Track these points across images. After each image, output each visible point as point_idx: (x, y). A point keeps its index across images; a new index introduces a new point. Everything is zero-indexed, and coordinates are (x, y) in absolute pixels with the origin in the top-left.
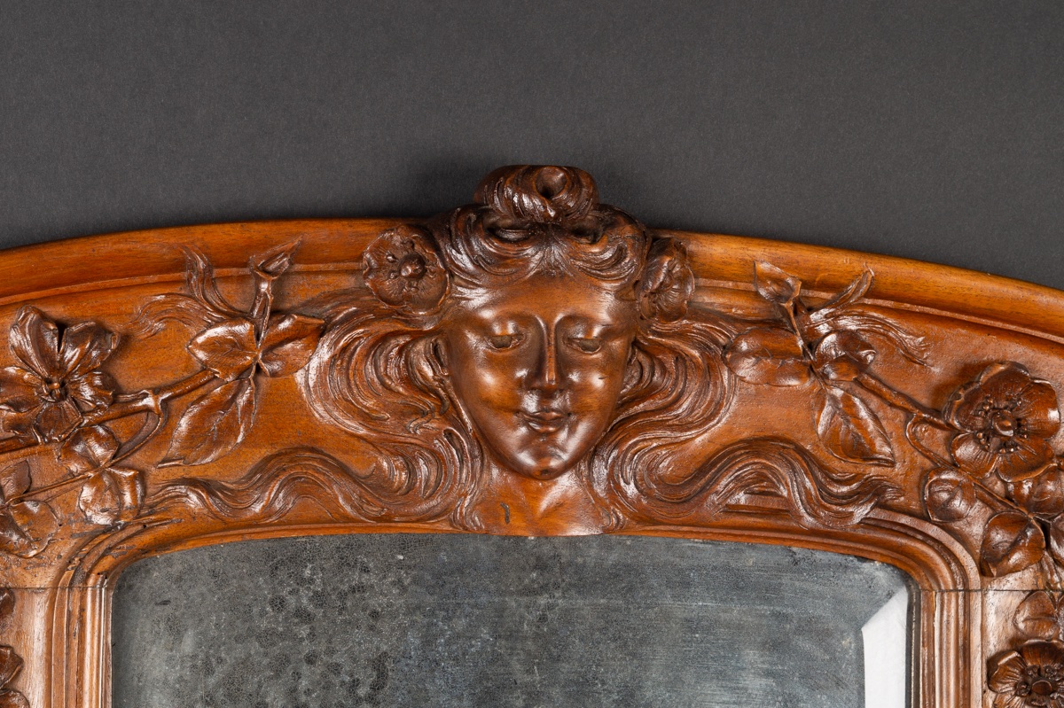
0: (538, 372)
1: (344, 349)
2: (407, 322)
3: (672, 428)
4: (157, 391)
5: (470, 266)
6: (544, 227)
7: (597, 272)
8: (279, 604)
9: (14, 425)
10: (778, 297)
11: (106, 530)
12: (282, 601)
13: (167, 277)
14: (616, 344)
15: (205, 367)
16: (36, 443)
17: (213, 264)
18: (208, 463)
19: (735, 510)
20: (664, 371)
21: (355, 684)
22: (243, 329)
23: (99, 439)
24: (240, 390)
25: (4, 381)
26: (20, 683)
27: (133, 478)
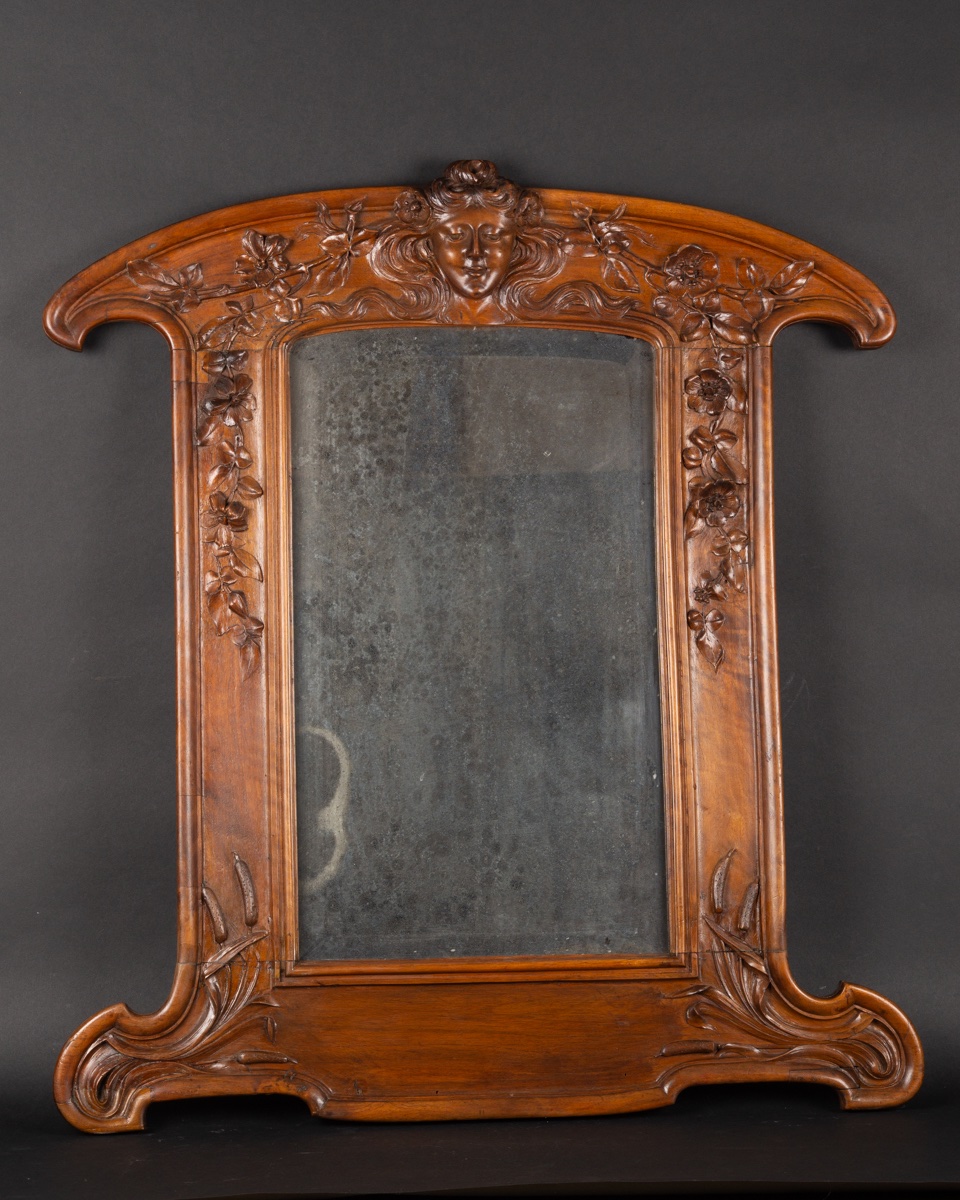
0: (471, 249)
1: (387, 244)
2: (414, 231)
3: (535, 276)
4: (306, 264)
5: (440, 204)
6: (472, 186)
7: (497, 205)
8: (362, 359)
9: (246, 280)
10: (582, 217)
11: (286, 324)
13: (309, 214)
14: (507, 237)
15: (327, 253)
16: (255, 288)
17: (328, 208)
18: (329, 296)
19: (563, 312)
20: (531, 251)
21: (397, 394)
22: (343, 236)
23: (282, 285)
24: (342, 263)
25: (240, 261)
26: (252, 390)
27: (296, 302)
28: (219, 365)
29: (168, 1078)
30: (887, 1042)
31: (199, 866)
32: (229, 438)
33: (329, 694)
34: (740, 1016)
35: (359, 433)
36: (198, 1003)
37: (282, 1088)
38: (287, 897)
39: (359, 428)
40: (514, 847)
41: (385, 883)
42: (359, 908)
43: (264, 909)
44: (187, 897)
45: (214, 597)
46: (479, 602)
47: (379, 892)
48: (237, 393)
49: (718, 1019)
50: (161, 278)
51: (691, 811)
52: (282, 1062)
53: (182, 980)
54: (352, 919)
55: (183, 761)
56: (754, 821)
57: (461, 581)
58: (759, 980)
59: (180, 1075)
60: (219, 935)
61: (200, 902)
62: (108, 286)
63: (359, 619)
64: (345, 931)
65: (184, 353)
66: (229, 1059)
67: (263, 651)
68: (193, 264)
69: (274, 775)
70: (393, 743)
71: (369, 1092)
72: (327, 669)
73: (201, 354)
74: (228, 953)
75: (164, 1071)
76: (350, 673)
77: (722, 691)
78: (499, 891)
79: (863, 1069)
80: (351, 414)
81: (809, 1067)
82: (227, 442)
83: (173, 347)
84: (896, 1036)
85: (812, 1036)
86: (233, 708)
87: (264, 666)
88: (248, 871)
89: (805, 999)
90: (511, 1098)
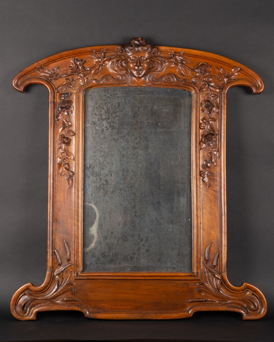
0: (137, 64)
1: (113, 62)
2: (121, 58)
3: (157, 72)
4: (89, 68)
5: (128, 50)
6: (138, 45)
7: (145, 51)
8: (105, 96)
9: (71, 72)
10: (171, 54)
11: (83, 85)
12: (106, 95)
13: (90, 53)
14: (148, 60)
15: (95, 64)
16: (74, 74)
17: (96, 52)
18: (96, 77)
19: (165, 82)
20: (156, 64)
21: (116, 106)
22: (100, 60)
23: (82, 74)
24: (100, 67)
25: (70, 67)
26: (73, 104)
27: (86, 79)
28: (63, 97)
29: (43, 305)
30: (256, 300)
31: (54, 243)
32: (65, 118)
33: (93, 194)
34: (212, 291)
35: (104, 117)
36: (52, 283)
37: (76, 308)
38: (79, 253)
39: (104, 116)
40: (147, 240)
41: (109, 249)
42: (101, 257)
43: (72, 256)
44: (50, 252)
45: (60, 165)
46: (138, 167)
47: (107, 252)
48: (68, 105)
49: (206, 292)
50: (47, 71)
51: (199, 230)
52: (77, 301)
53: (48, 276)
54: (99, 260)
55: (50, 212)
56: (218, 233)
57: (133, 161)
58: (218, 281)
59: (47, 304)
60: (59, 263)
61: (54, 254)
62: (31, 74)
63: (102, 172)
64: (96, 263)
65: (53, 94)
66: (61, 300)
67: (74, 181)
68: (56, 68)
69: (76, 217)
70: (112, 208)
71: (102, 311)
72: (93, 186)
73: (58, 94)
74: (62, 269)
75: (42, 303)
76: (100, 188)
77: (210, 195)
78: (142, 252)
79: (249, 308)
80: (102, 112)
81: (232, 307)
82: (65, 119)
83: (50, 92)
84: (259, 298)
85: (234, 298)
86: (65, 197)
87: (74, 185)
88: (68, 245)
89: (232, 287)
90: (144, 313)
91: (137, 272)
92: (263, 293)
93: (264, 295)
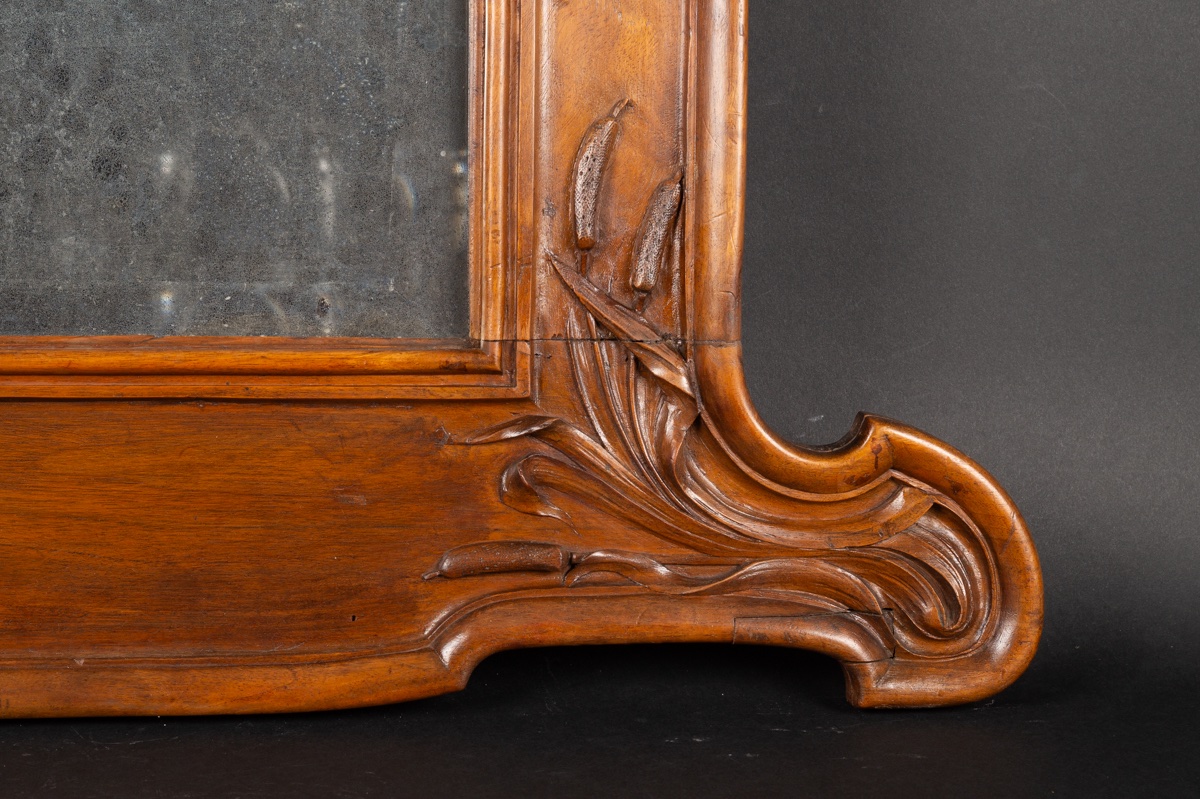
30: (961, 557)
34: (626, 490)
40: (104, 80)
49: (574, 494)
56: (676, 35)
58: (672, 408)
78: (67, 181)
79: (903, 616)
81: (779, 610)
84: (984, 543)
85: (790, 537)
89: (779, 456)
90: (79, 669)
91: (23, 338)
92: (1013, 504)
93: (1020, 516)
